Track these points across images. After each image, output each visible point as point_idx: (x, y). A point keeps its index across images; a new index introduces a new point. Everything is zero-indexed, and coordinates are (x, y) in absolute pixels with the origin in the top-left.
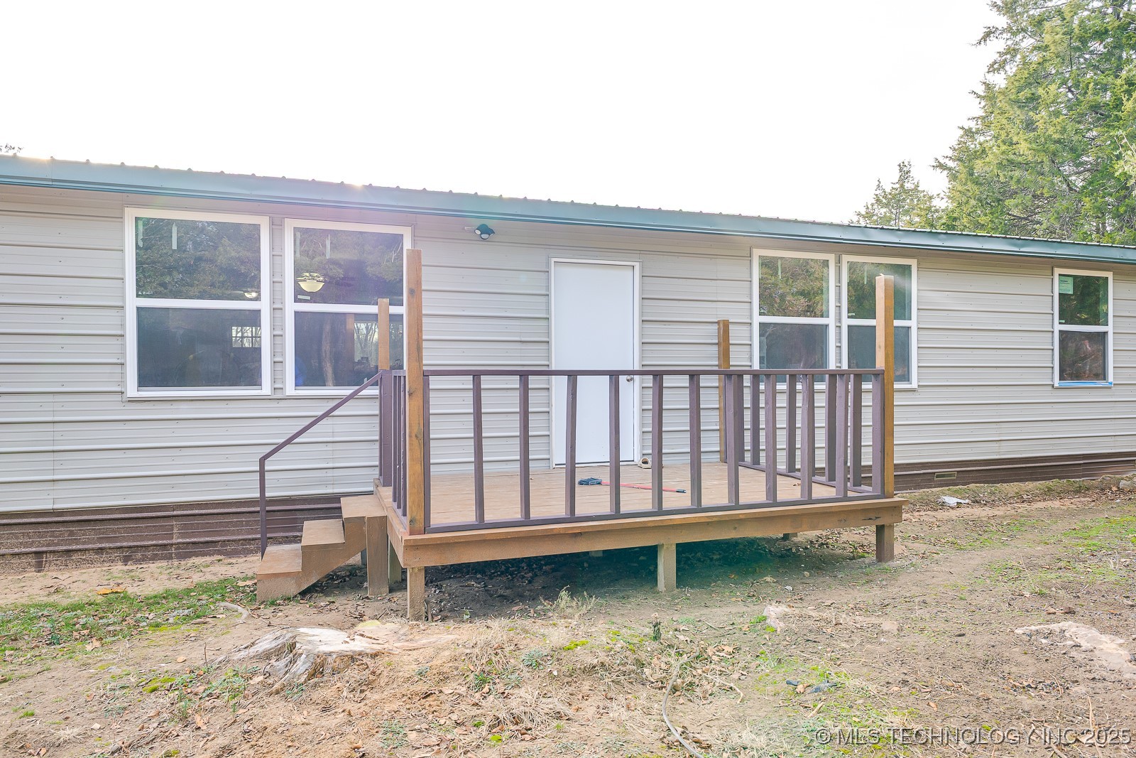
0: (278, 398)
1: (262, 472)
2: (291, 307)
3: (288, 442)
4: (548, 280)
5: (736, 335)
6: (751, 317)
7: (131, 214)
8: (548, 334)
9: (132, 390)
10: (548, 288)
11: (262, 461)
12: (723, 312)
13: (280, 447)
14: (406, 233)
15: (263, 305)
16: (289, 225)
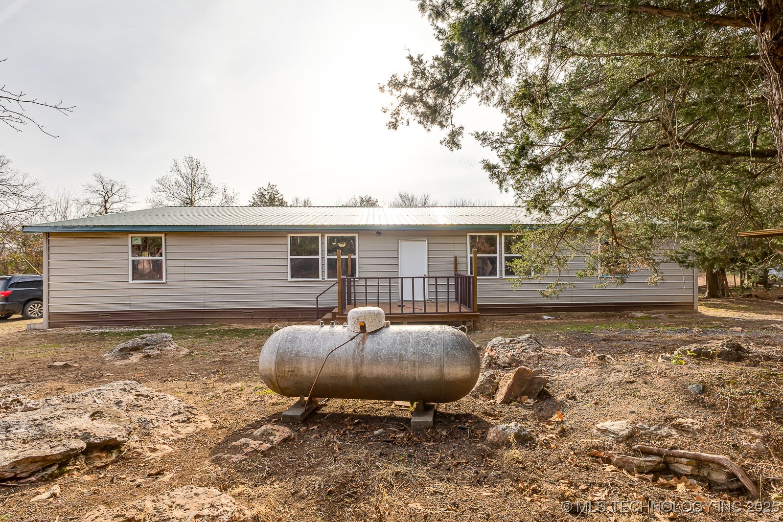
0: (323, 281)
1: (317, 300)
2: (326, 257)
3: (324, 293)
4: (398, 246)
5: (460, 261)
6: (467, 255)
7: (289, 235)
8: (398, 262)
9: (290, 279)
10: (398, 249)
11: (317, 298)
12: (457, 254)
13: (322, 294)
14: (356, 235)
15: (320, 257)
16: (326, 235)
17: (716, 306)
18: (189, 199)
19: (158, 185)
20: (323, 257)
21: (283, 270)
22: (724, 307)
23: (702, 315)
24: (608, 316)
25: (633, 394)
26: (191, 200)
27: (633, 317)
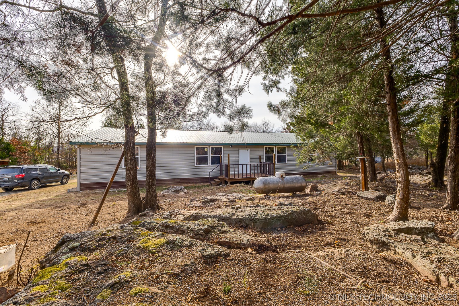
0: (209, 166)
1: (210, 174)
3: (212, 171)
4: (239, 151)
5: (262, 157)
6: (264, 155)
7: (195, 147)
8: (239, 158)
9: (195, 165)
12: (261, 154)
14: (223, 147)
15: (208, 156)
16: (211, 147)
17: (341, 173)
18: (58, 114)
19: (35, 105)
20: (210, 155)
21: (192, 161)
22: (344, 173)
23: (338, 175)
24: (310, 177)
25: (337, 186)
26: (59, 115)
27: (319, 177)
